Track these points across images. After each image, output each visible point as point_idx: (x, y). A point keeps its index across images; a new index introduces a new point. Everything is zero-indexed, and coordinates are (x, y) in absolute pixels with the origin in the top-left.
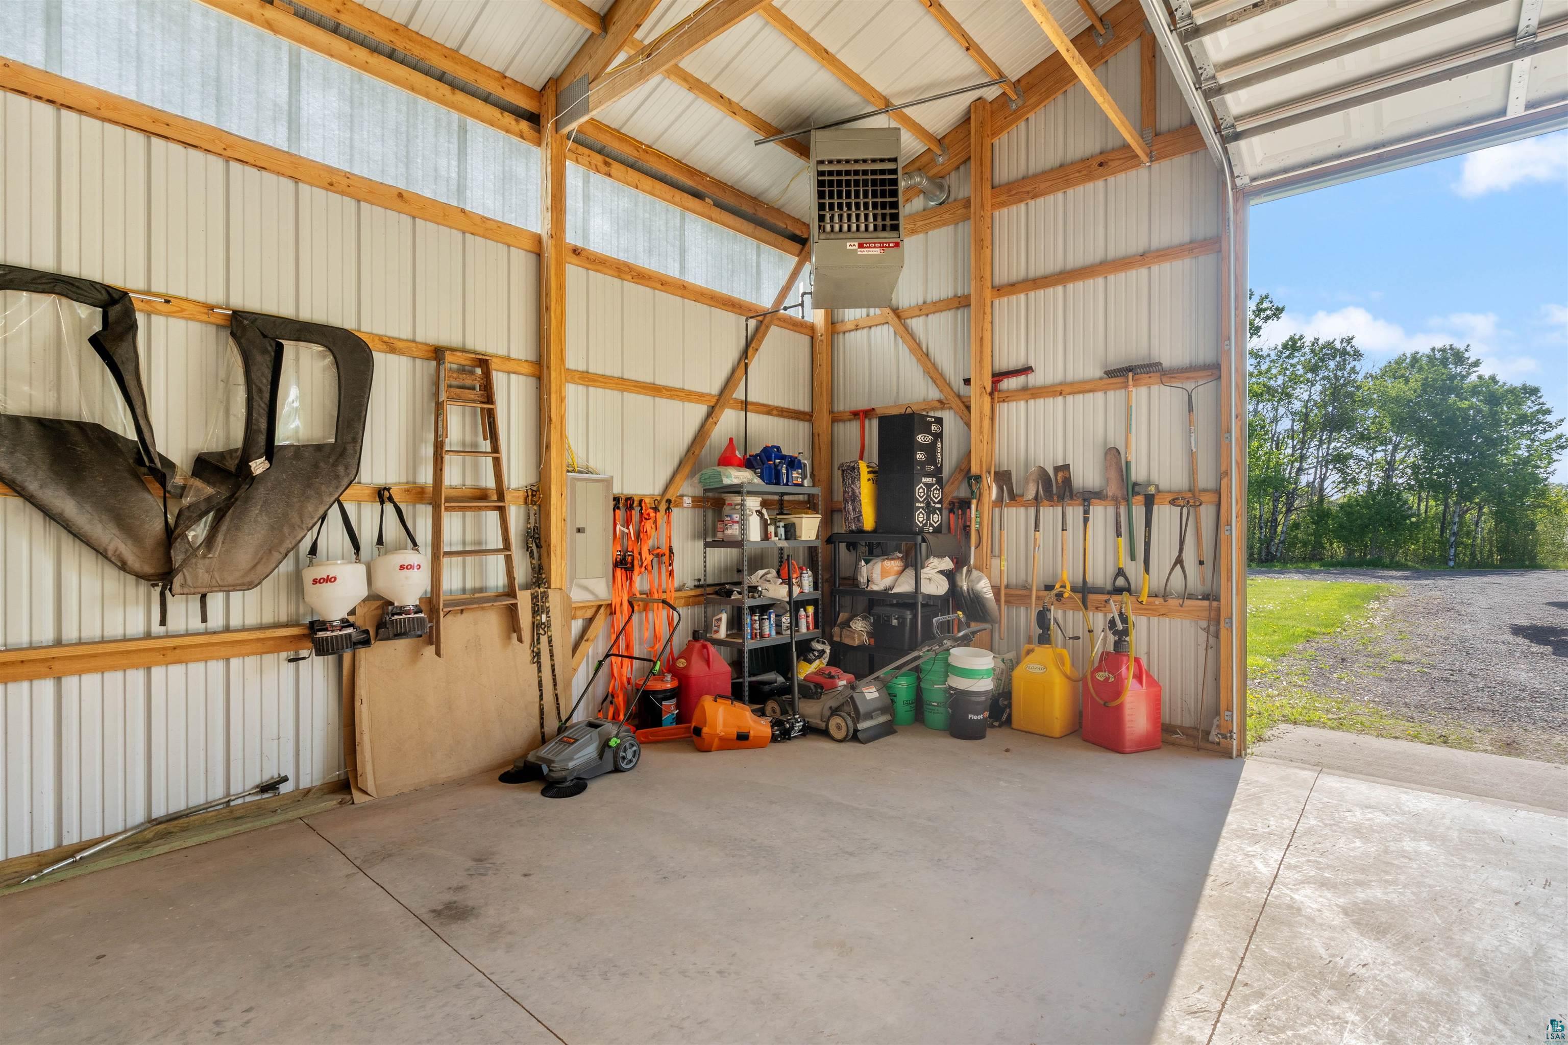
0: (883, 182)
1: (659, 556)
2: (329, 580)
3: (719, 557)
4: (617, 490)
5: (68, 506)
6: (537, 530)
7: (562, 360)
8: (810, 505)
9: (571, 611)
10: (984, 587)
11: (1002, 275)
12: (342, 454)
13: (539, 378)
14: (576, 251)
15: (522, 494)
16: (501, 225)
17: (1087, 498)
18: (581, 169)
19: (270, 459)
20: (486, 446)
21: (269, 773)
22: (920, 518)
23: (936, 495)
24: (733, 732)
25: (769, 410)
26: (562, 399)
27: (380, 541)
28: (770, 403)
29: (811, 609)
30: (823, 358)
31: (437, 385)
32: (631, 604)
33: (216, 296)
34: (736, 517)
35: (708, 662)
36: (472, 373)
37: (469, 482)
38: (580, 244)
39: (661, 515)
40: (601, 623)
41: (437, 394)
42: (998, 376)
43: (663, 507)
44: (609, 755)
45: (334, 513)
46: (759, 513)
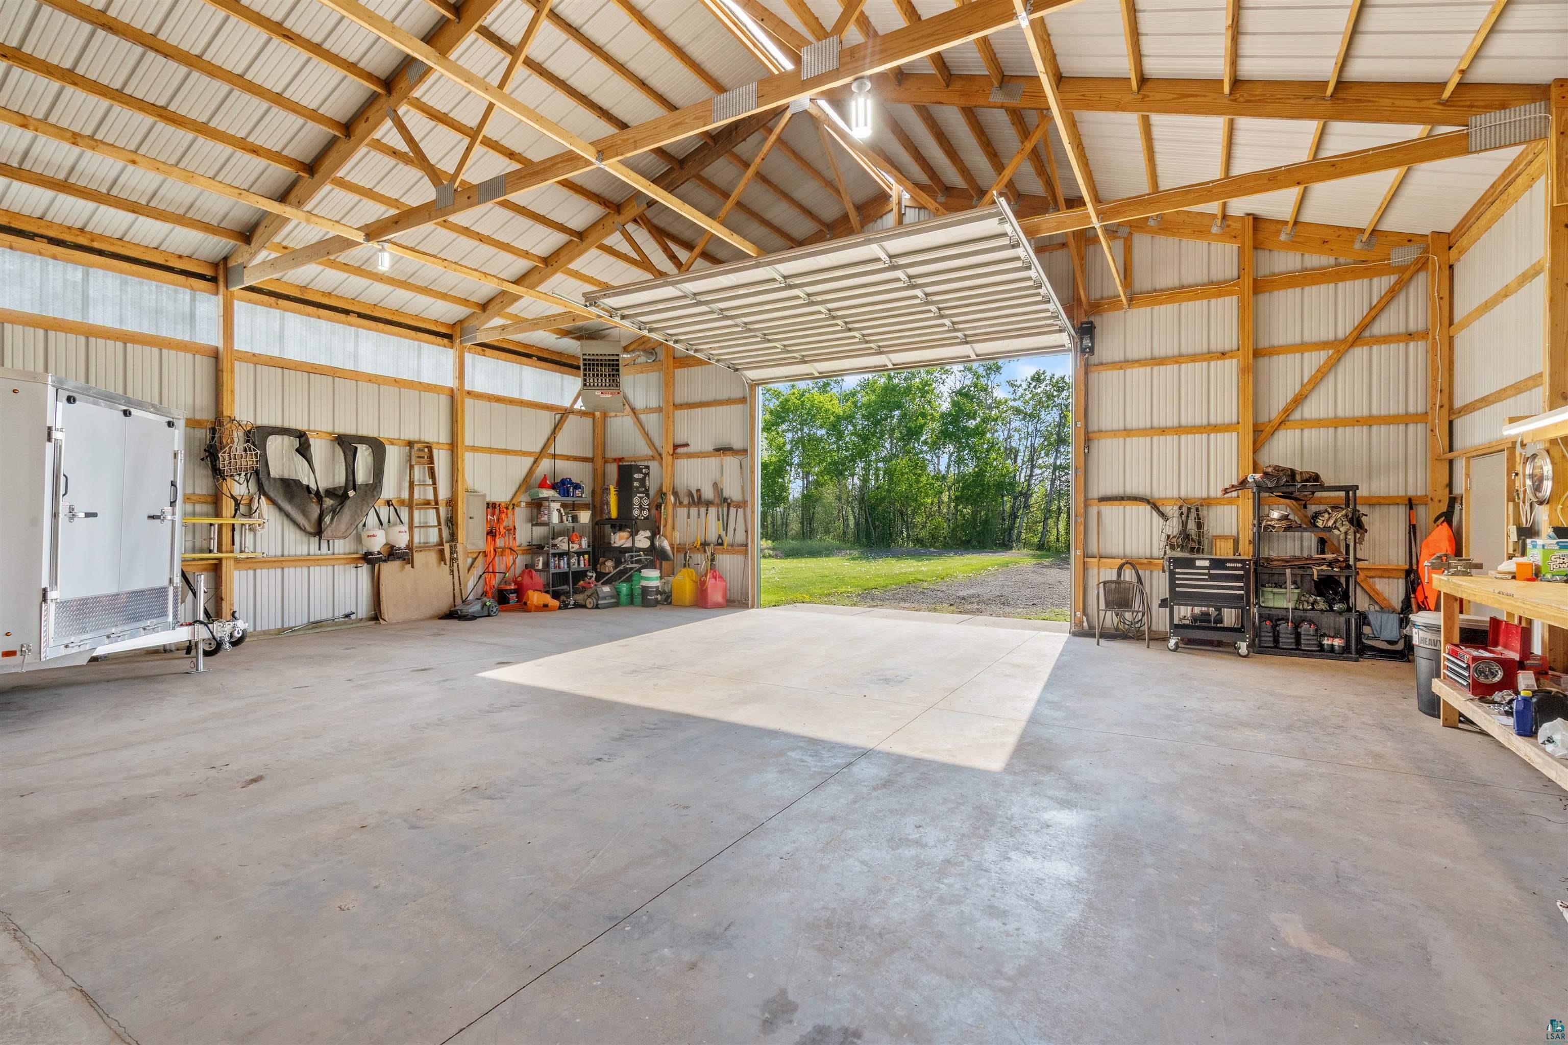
0: (613, 365)
1: (509, 530)
2: (374, 536)
3: (539, 531)
4: (488, 500)
5: (288, 507)
6: (452, 517)
7: (463, 443)
8: (585, 507)
9: (467, 554)
10: (666, 544)
11: (678, 400)
12: (376, 487)
13: (452, 451)
14: (469, 393)
15: (445, 502)
16: (436, 386)
17: (708, 504)
18: (471, 355)
19: (355, 490)
20: (430, 482)
21: (348, 611)
22: (636, 513)
23: (646, 502)
24: (541, 603)
25: (568, 458)
26: (463, 460)
27: (389, 522)
28: (569, 454)
29: (586, 557)
30: (599, 430)
31: (410, 457)
32: (495, 550)
33: (330, 430)
34: (546, 512)
35: (532, 578)
36: (423, 450)
37: (422, 497)
38: (470, 389)
39: (510, 511)
40: (480, 560)
41: (410, 460)
42: (676, 447)
43: (511, 507)
44: (486, 608)
45: (372, 511)
46: (559, 511)
